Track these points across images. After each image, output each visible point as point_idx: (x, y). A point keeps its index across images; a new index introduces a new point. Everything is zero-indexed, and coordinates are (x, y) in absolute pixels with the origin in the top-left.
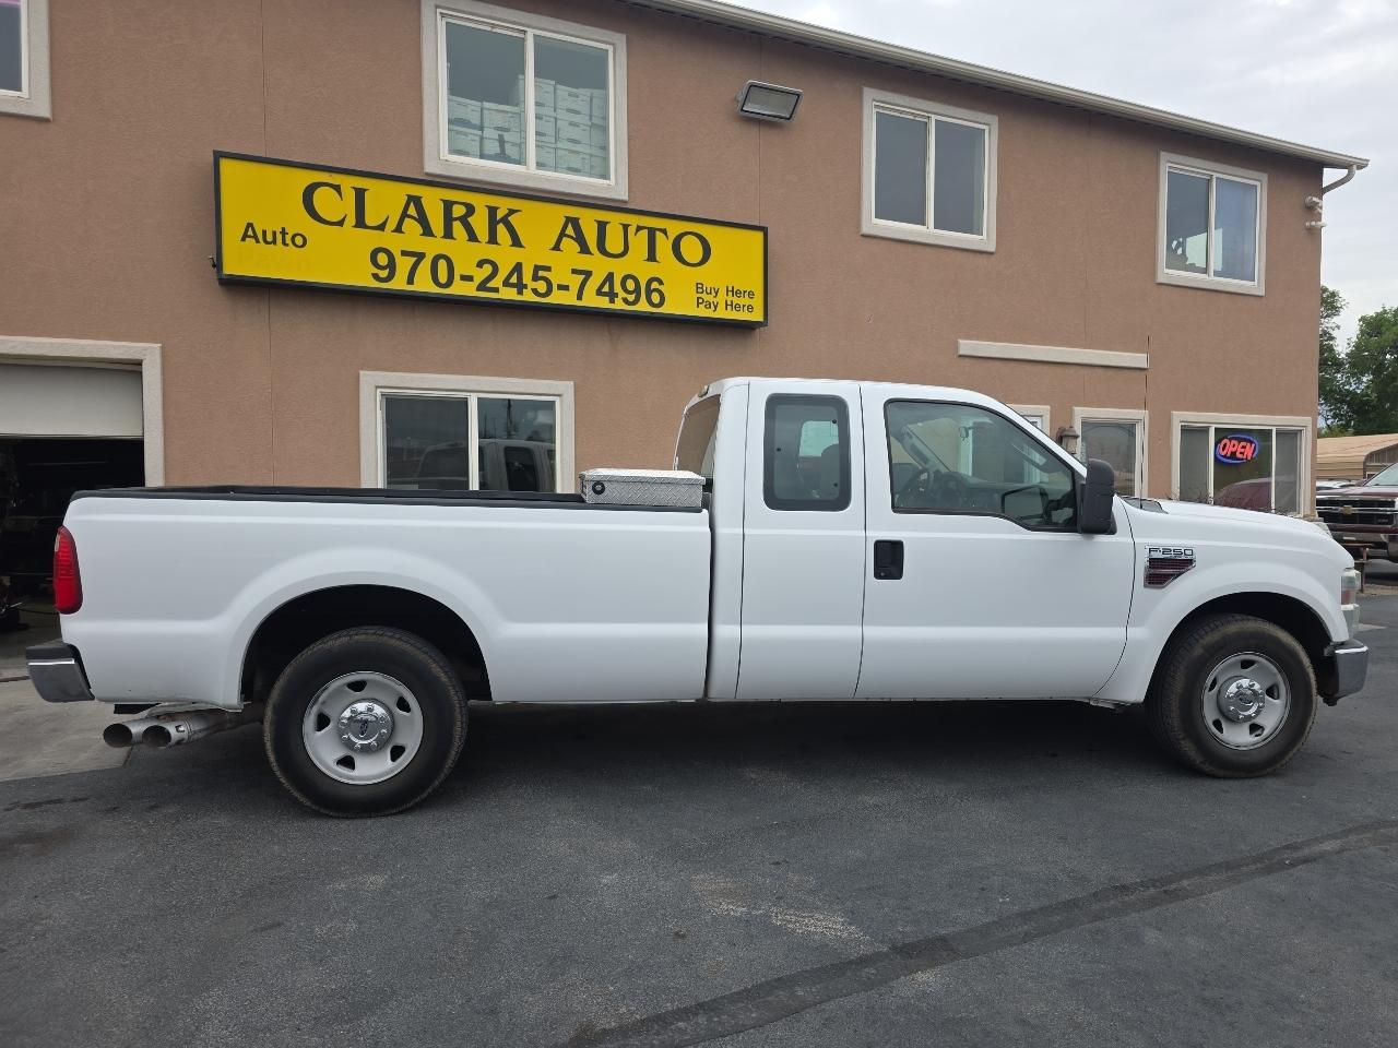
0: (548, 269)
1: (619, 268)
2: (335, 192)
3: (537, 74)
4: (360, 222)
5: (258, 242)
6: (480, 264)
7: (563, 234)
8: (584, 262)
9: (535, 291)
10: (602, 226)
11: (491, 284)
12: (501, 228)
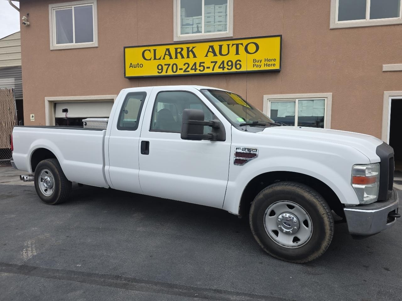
0: (204, 63)
1: (226, 59)
2: (149, 51)
3: (205, 5)
4: (155, 59)
5: (133, 67)
6: (184, 65)
7: (208, 51)
8: (215, 58)
9: (200, 70)
10: (221, 47)
11: (187, 70)
12: (191, 53)
